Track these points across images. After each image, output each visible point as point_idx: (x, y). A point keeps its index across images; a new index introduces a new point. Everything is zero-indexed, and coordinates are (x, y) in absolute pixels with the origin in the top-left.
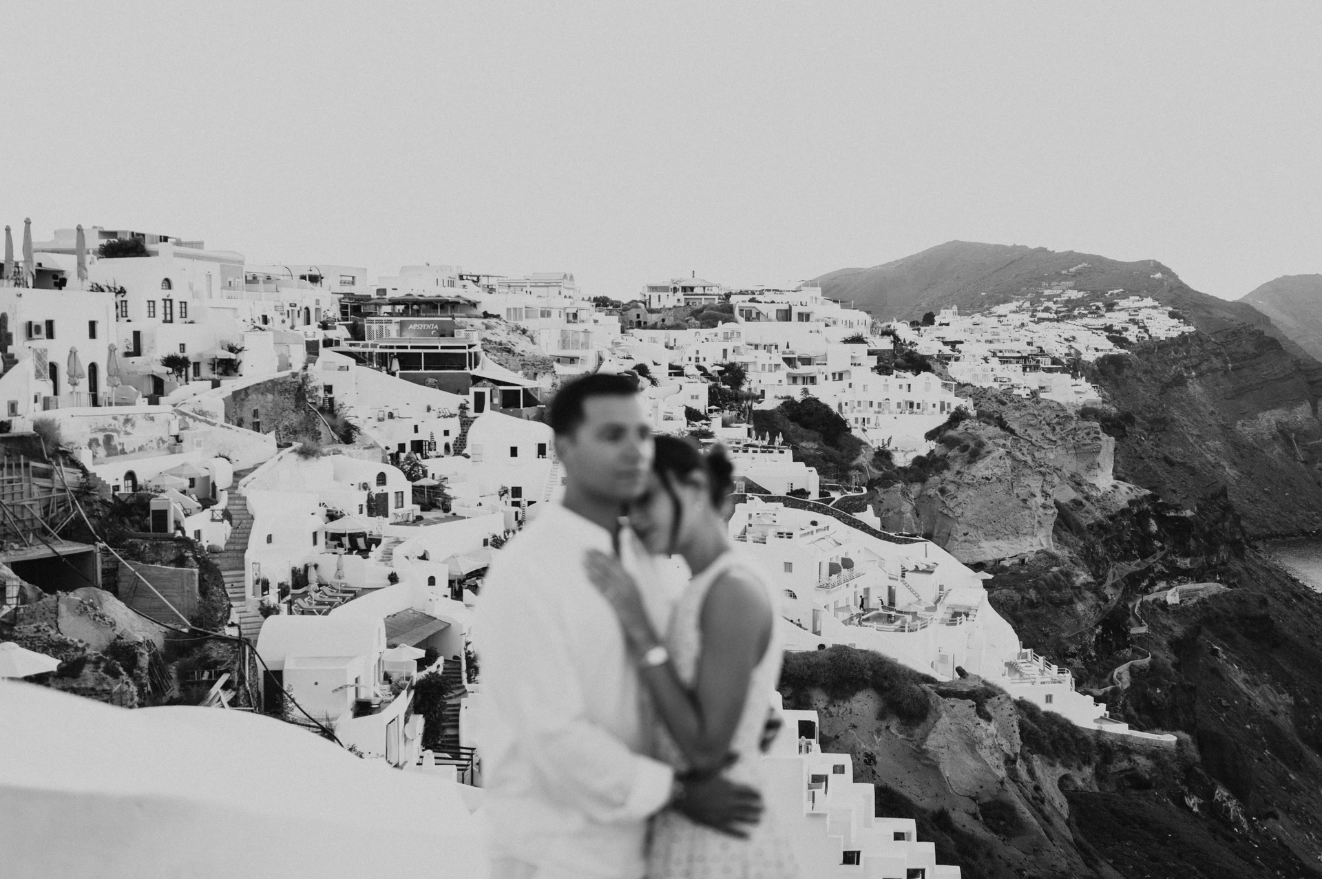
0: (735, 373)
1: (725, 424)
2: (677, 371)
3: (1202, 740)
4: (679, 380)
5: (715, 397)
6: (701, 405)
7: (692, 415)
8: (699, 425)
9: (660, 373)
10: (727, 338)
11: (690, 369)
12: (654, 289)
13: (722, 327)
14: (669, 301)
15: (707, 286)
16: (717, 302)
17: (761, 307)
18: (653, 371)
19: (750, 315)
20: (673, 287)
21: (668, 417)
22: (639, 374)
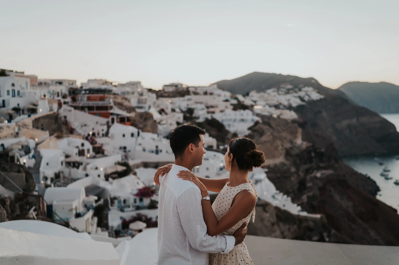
0: (190, 111)
2: (173, 110)
4: (174, 113)
5: (185, 118)
6: (181, 120)
7: (178, 123)
9: (169, 111)
10: (189, 100)
11: (177, 110)
12: (166, 86)
13: (187, 97)
14: (171, 89)
15: (182, 85)
16: (185, 89)
17: (198, 91)
18: (166, 111)
19: (196, 93)
20: (172, 85)
21: (171, 124)
22: (162, 111)
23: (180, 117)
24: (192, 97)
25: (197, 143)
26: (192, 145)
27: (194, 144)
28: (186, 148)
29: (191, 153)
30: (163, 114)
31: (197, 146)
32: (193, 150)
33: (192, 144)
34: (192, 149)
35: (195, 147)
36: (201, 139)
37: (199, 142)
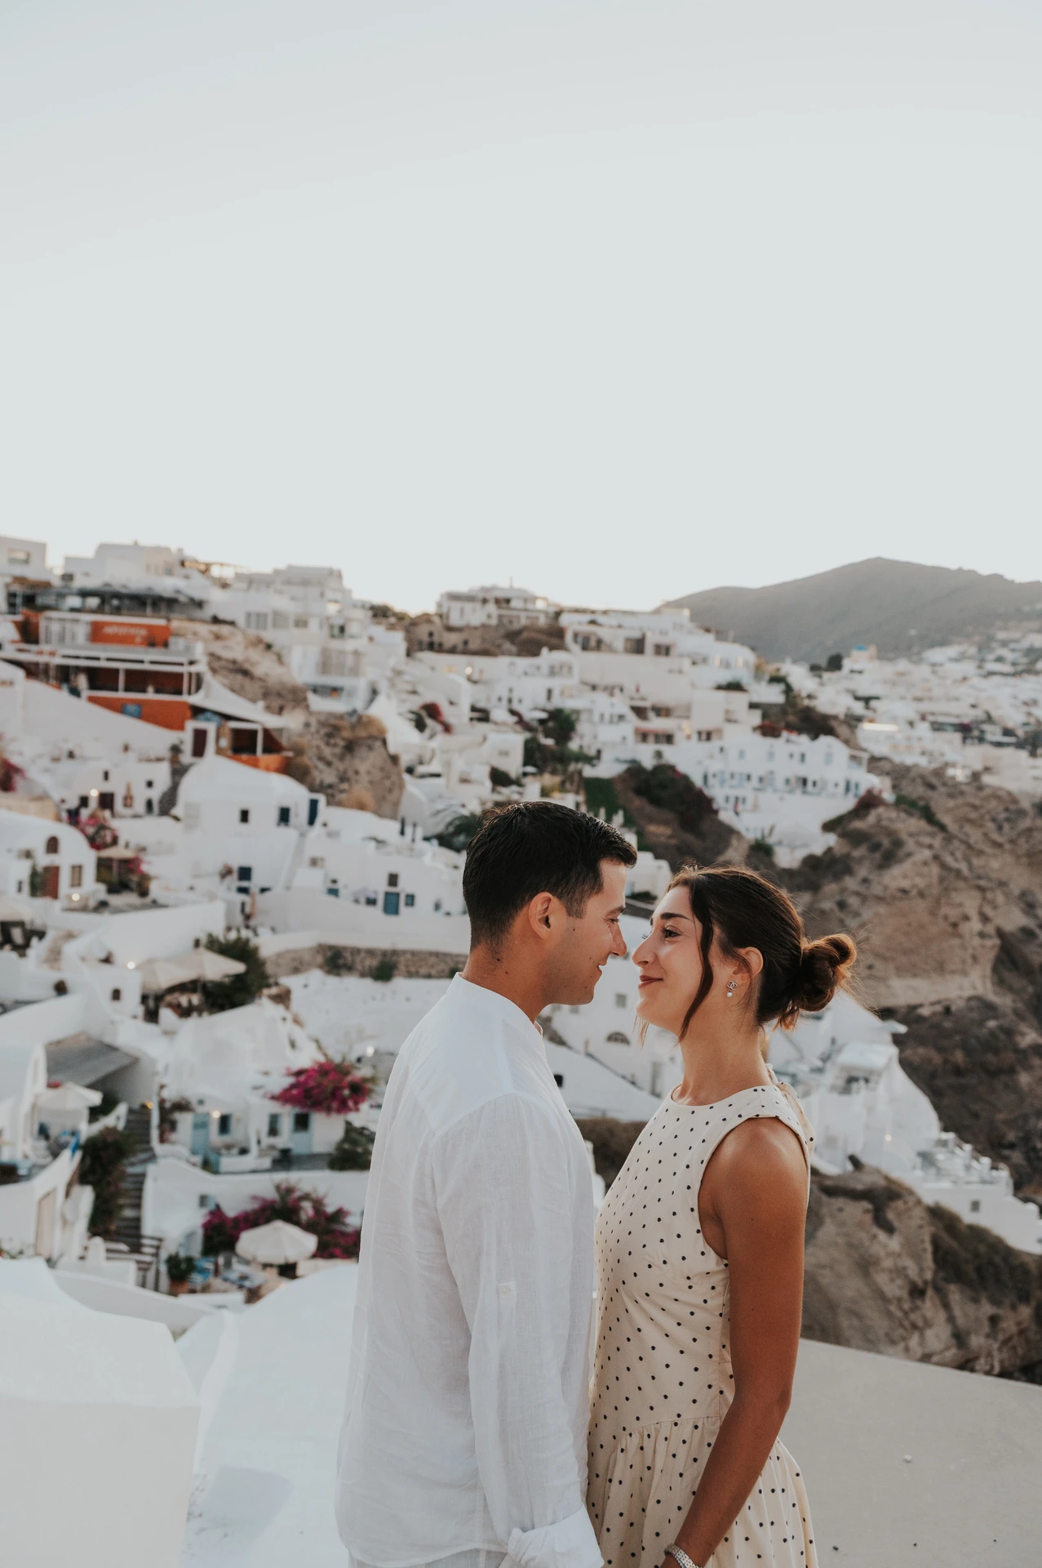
0: (561, 723)
2: (482, 715)
4: (483, 727)
5: (533, 755)
6: (513, 765)
7: (499, 778)
8: (508, 793)
9: (458, 715)
10: (553, 672)
11: (500, 714)
12: (454, 597)
13: (547, 657)
14: (476, 616)
15: (529, 599)
16: (542, 621)
17: (603, 631)
18: (448, 713)
19: (589, 644)
20: (482, 597)
21: (465, 780)
22: (427, 716)
23: (508, 747)
24: (573, 656)
25: (577, 896)
26: (549, 900)
27: (560, 897)
28: (520, 911)
29: (537, 936)
30: (432, 725)
31: (575, 912)
32: (550, 927)
33: (547, 895)
34: (546, 921)
35: (564, 910)
36: (606, 885)
37: (589, 898)
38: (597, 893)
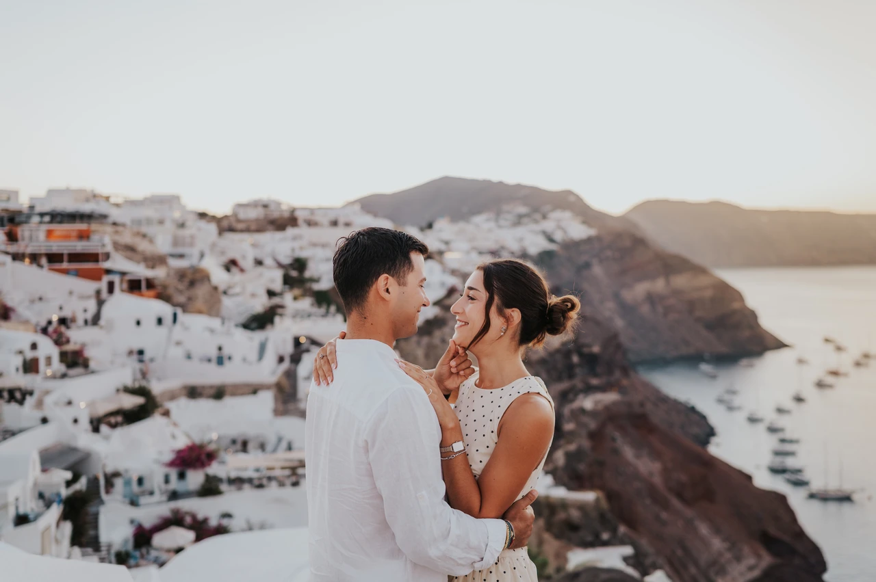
0: (300, 264)
1: (295, 298)
2: (259, 263)
3: (611, 496)
4: (260, 269)
5: (288, 281)
6: (278, 285)
7: (271, 294)
8: (276, 300)
9: (247, 263)
10: (295, 238)
11: (269, 261)
12: (240, 206)
13: (290, 231)
14: (253, 214)
15: (279, 204)
16: (286, 215)
17: (317, 218)
18: (241, 263)
19: (310, 223)
20: (255, 204)
21: (253, 295)
22: (231, 265)
23: (274, 277)
24: (302, 230)
25: (402, 274)
26: (387, 278)
27: (393, 276)
28: (372, 286)
29: (383, 299)
30: (234, 269)
31: (402, 283)
32: (389, 293)
33: (387, 275)
34: (387, 290)
35: (396, 283)
36: (415, 267)
37: (408, 274)
38: (412, 271)
